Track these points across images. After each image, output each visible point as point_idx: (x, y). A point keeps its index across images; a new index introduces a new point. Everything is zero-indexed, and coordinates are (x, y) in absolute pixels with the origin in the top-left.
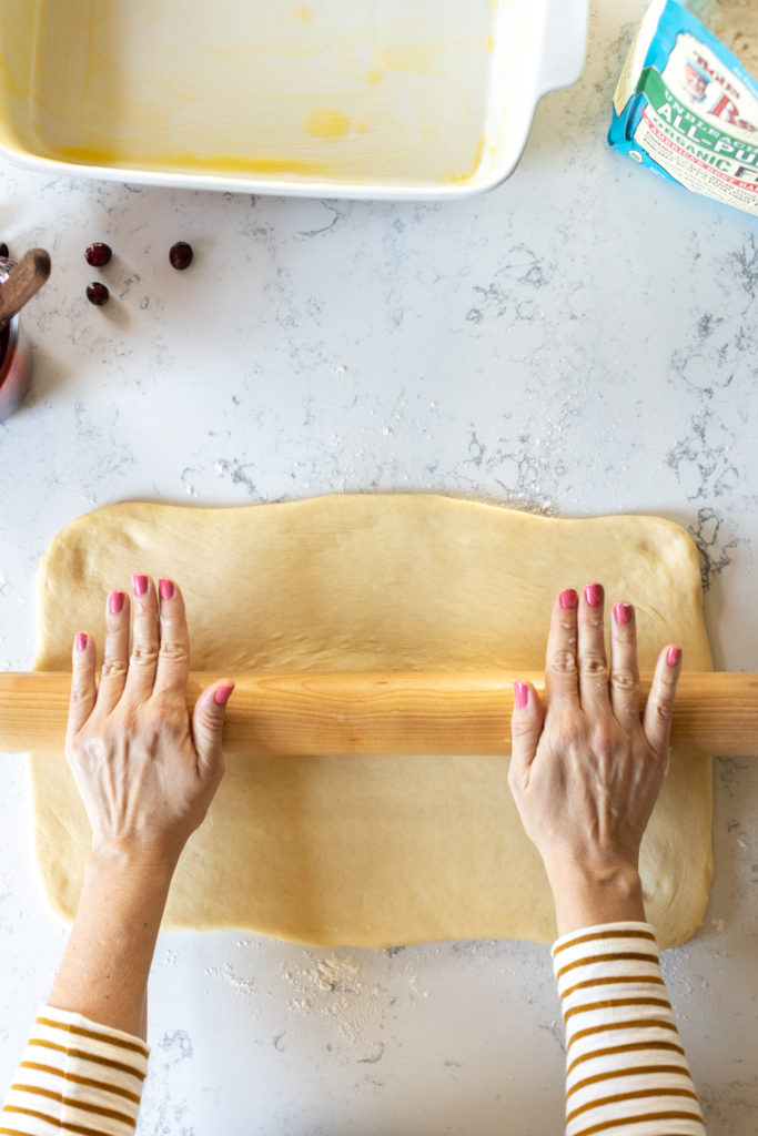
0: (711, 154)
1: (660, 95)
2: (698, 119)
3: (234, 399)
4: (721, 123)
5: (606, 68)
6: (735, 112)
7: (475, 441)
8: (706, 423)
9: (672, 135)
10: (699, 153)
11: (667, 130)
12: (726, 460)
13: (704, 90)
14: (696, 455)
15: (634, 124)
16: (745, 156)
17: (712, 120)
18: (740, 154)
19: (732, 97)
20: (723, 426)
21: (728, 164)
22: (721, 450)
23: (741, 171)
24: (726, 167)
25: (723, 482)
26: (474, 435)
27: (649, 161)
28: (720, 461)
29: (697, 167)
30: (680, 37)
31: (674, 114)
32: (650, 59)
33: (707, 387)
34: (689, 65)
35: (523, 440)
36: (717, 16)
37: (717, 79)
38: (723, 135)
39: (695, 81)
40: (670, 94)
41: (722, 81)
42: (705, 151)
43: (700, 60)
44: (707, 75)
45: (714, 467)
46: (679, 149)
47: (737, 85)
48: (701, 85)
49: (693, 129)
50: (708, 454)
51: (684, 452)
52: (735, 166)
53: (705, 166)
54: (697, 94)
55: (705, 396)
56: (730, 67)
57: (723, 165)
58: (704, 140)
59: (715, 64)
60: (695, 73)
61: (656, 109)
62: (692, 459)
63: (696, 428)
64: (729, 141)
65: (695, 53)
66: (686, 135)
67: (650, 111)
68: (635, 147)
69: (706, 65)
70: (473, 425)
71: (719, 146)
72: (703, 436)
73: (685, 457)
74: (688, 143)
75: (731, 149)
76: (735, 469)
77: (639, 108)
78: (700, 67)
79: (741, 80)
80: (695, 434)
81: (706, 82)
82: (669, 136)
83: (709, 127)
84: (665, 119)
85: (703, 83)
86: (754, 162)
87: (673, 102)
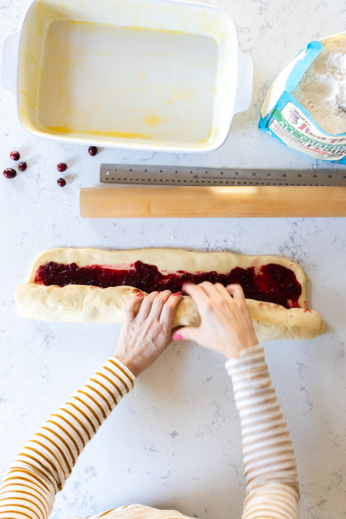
0: (298, 139)
1: (280, 118)
2: (294, 129)
3: (114, 224)
4: (303, 132)
5: (258, 98)
6: (308, 130)
7: (206, 241)
8: (294, 236)
9: (284, 131)
10: (294, 138)
11: (282, 129)
12: (302, 250)
13: (297, 120)
14: (290, 248)
15: (269, 123)
16: (311, 142)
17: (300, 130)
18: (309, 141)
19: (307, 125)
20: (301, 237)
21: (305, 143)
22: (300, 246)
23: (309, 145)
25: (300, 258)
26: (206, 239)
27: (274, 135)
28: (299, 250)
29: (293, 141)
30: (288, 103)
31: (285, 126)
32: (277, 106)
33: (295, 222)
34: (291, 111)
35: (225, 241)
36: (302, 96)
37: (302, 118)
38: (303, 135)
39: (294, 117)
40: (284, 119)
41: (304, 119)
42: (296, 138)
43: (296, 111)
44: (298, 116)
45: (297, 252)
46: (286, 135)
47: (309, 122)
48: (296, 119)
49: (292, 131)
50: (295, 248)
51: (286, 247)
52: (307, 144)
53: (296, 142)
54: (294, 121)
55: (294, 225)
56: (307, 116)
57: (303, 143)
58: (296, 135)
59: (301, 113)
60: (294, 114)
61: (278, 122)
62: (289, 249)
63: (291, 237)
64: (305, 137)
65: (294, 109)
66: (289, 132)
67: (275, 121)
68: (269, 130)
69: (298, 113)
70: (206, 235)
71: (302, 138)
72: (293, 241)
73: (286, 248)
74: (290, 134)
75: (306, 140)
76: (305, 254)
77: (271, 119)
78: (296, 113)
79: (311, 121)
80: (290, 240)
81: (298, 118)
82: (282, 131)
83: (298, 132)
84: (281, 126)
85: (296, 118)
86: (315, 144)
87: (285, 121)
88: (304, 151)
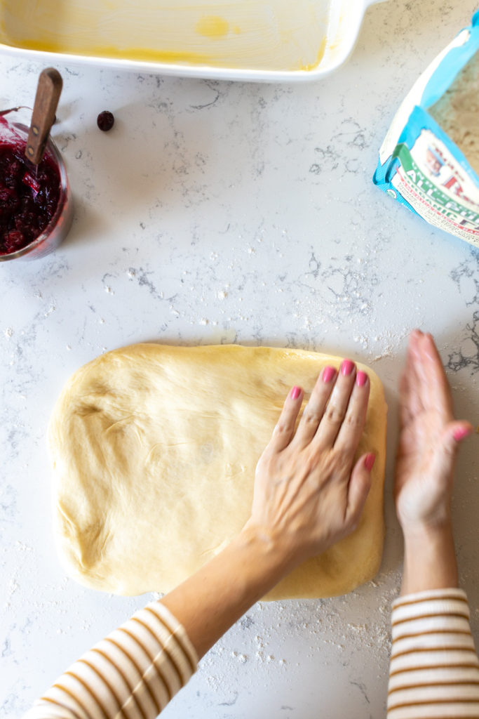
0: (443, 208)
1: (409, 165)
2: (434, 187)
4: (450, 193)
6: (460, 190)
9: (416, 190)
10: (434, 206)
11: (412, 186)
13: (439, 169)
15: (392, 175)
16: (467, 215)
17: (444, 190)
18: (464, 213)
19: (459, 180)
21: (455, 216)
23: (464, 222)
24: (454, 218)
27: (401, 198)
29: (433, 212)
30: (424, 132)
31: (418, 179)
32: (403, 138)
34: (429, 150)
37: (449, 165)
38: (451, 200)
39: (433, 162)
40: (415, 165)
41: (452, 168)
42: (438, 206)
43: (437, 150)
44: (442, 161)
46: (421, 199)
47: (463, 173)
48: (437, 166)
49: (430, 192)
52: (460, 219)
53: (439, 214)
54: (435, 171)
56: (458, 160)
57: (452, 216)
58: (438, 199)
59: (447, 154)
60: (434, 157)
61: (406, 171)
64: (456, 204)
65: (434, 144)
67: (401, 170)
68: (391, 187)
69: (441, 154)
71: (449, 205)
74: (427, 198)
75: (457, 209)
77: (395, 166)
78: (437, 155)
79: (466, 170)
81: (441, 165)
82: (414, 190)
83: (442, 193)
84: (411, 179)
85: (439, 164)
86: (474, 220)
87: (417, 171)
88: (454, 233)
